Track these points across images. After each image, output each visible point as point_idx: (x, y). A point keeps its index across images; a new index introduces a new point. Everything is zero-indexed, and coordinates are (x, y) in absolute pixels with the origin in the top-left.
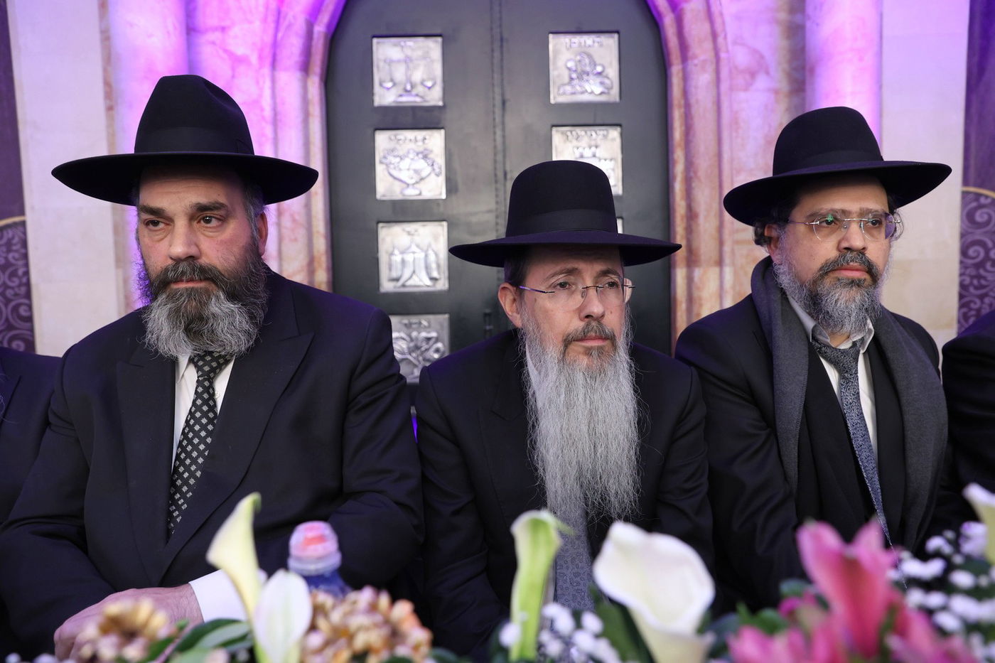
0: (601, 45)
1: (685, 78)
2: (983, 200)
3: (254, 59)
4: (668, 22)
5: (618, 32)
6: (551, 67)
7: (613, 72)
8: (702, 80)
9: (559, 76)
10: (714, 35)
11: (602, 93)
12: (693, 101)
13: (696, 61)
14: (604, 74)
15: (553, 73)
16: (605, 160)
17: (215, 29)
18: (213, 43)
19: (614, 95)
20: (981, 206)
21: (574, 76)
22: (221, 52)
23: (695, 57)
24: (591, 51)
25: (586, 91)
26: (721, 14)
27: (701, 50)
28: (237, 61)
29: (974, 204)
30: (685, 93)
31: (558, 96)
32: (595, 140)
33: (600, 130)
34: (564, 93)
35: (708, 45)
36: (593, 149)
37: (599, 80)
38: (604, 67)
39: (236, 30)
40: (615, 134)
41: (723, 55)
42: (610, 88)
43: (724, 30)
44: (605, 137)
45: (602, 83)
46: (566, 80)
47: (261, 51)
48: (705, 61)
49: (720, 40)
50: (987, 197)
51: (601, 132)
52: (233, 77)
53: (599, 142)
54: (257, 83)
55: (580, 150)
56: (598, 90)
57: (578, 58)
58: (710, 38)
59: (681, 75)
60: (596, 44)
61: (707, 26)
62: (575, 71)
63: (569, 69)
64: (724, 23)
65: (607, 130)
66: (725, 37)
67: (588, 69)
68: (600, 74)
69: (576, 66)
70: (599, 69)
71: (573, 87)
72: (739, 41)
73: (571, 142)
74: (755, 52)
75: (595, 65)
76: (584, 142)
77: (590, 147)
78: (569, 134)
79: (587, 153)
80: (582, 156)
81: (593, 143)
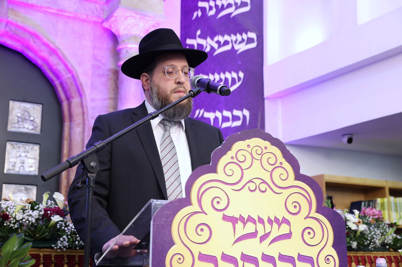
0: (34, 109)
1: (70, 128)
4: (65, 104)
5: (42, 104)
6: (10, 115)
7: (38, 121)
8: (77, 130)
9: (13, 119)
10: (83, 114)
11: (32, 129)
12: (73, 138)
13: (75, 123)
14: (34, 121)
15: (10, 118)
16: (31, 159)
19: (38, 131)
21: (20, 120)
23: (75, 121)
24: (29, 110)
25: (25, 128)
26: (87, 106)
27: (77, 118)
30: (70, 134)
31: (11, 128)
32: (27, 149)
33: (30, 145)
34: (14, 127)
35: (81, 117)
36: (26, 153)
37: (32, 123)
38: (34, 118)
40: (37, 148)
41: (86, 122)
42: (36, 127)
43: (87, 112)
44: (32, 148)
45: (33, 125)
46: (16, 121)
48: (79, 123)
49: (86, 116)
51: (30, 146)
53: (29, 151)
55: (20, 153)
56: (31, 127)
57: (23, 112)
58: (82, 114)
59: (68, 127)
60: (32, 108)
61: (81, 109)
62: (21, 118)
63: (18, 117)
64: (87, 110)
65: (33, 146)
66: (88, 115)
67: (27, 118)
68: (32, 121)
69: (21, 116)
70: (32, 118)
71: (19, 125)
72: (93, 117)
73: (15, 149)
75: (30, 117)
76: (22, 150)
77: (24, 152)
78: (15, 145)
79: (23, 154)
80: (20, 156)
81: (26, 150)
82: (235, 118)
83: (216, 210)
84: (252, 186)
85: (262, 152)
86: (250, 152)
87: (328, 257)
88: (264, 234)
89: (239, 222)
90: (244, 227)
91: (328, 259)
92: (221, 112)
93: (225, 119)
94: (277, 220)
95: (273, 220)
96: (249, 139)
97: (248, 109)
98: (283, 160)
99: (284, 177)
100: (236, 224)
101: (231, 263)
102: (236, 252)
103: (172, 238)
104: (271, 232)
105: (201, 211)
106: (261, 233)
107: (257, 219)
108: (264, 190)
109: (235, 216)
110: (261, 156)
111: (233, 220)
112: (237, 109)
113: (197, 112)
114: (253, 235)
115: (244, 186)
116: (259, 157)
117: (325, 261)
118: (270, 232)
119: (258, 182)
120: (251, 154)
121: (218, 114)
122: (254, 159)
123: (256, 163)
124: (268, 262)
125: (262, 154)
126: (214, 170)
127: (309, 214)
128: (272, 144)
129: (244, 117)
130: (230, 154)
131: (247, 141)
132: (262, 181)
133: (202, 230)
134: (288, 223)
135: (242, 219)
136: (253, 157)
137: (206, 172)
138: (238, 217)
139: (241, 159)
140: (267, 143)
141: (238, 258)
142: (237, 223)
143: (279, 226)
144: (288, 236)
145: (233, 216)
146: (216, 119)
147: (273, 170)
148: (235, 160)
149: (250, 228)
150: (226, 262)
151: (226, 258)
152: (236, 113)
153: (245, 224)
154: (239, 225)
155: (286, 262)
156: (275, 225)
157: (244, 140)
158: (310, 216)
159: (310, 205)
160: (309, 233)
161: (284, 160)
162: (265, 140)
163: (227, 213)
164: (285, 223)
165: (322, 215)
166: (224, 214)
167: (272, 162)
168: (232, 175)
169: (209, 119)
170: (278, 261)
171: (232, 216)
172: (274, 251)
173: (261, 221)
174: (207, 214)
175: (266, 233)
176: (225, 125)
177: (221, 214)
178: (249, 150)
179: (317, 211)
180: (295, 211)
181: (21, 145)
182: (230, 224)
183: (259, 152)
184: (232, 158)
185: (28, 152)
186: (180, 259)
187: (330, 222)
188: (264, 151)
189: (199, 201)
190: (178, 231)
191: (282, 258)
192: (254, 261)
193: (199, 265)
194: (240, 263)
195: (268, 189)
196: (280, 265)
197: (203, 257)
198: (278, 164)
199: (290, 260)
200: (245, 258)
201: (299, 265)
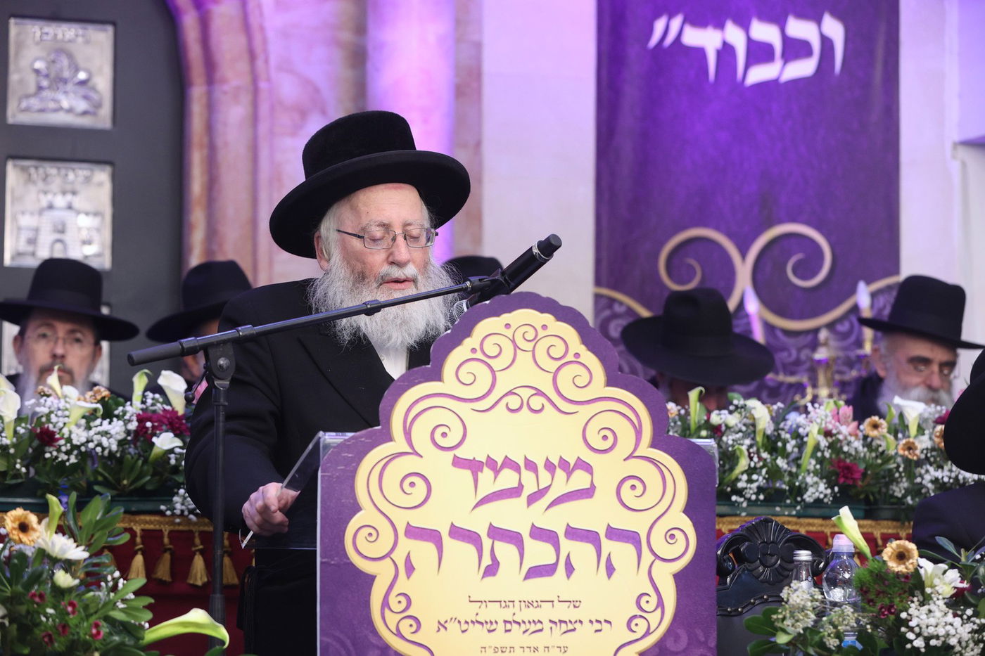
0: (87, 40)
1: (211, 107)
2: (618, 309)
4: (190, 22)
5: (114, 24)
6: (12, 67)
7: (103, 83)
8: (234, 114)
9: (21, 81)
10: (252, 56)
11: (85, 113)
12: (219, 142)
13: (226, 88)
14: (90, 84)
15: (14, 77)
16: (87, 214)
19: (104, 119)
20: (615, 316)
21: (45, 83)
23: (224, 81)
24: (71, 47)
25: (61, 109)
26: (262, 29)
27: (233, 71)
29: (607, 313)
30: (210, 128)
31: (15, 115)
32: (72, 183)
33: (80, 169)
34: (27, 110)
35: (243, 66)
36: (69, 197)
37: (82, 91)
38: (90, 74)
40: (103, 177)
41: (263, 85)
42: (98, 105)
43: (265, 51)
44: (88, 180)
45: (86, 98)
46: (32, 88)
48: (238, 88)
49: (260, 63)
50: (621, 303)
51: (82, 171)
53: (78, 187)
55: (50, 197)
56: (82, 106)
57: (52, 57)
58: (246, 57)
59: (204, 101)
60: (80, 40)
61: (242, 40)
62: (47, 76)
63: (37, 72)
64: (265, 41)
65: (92, 170)
66: (267, 61)
67: (66, 74)
68: (83, 83)
69: (48, 68)
70: (82, 76)
71: (42, 100)
72: (286, 67)
73: (34, 183)
74: (307, 83)
75: (77, 70)
76: (56, 183)
77: (64, 193)
78: (32, 171)
79: (60, 201)
80: (51, 207)
81: (69, 187)
82: (796, 49)
83: (439, 449)
84: (514, 402)
85: (536, 336)
86: (511, 338)
87: (673, 532)
88: (536, 490)
89: (486, 469)
90: (495, 477)
91: (672, 536)
92: (745, 25)
93: (759, 52)
94: (563, 463)
95: (557, 464)
96: (510, 311)
97: (837, 15)
98: (582, 349)
99: (581, 381)
100: (479, 474)
101: (469, 542)
102: (478, 523)
103: (356, 498)
104: (552, 486)
105: (411, 451)
106: (530, 488)
107: (522, 464)
108: (537, 407)
109: (477, 459)
110: (533, 343)
111: (474, 466)
112: (801, 15)
113: (659, 26)
114: (515, 492)
115: (497, 403)
116: (529, 346)
117: (666, 538)
118: (548, 488)
119: (526, 393)
120: (513, 341)
121: (735, 35)
122: (518, 351)
123: (524, 358)
124: (543, 541)
125: (535, 340)
126: (437, 376)
127: (635, 450)
128: (559, 319)
129: (827, 43)
130: (469, 343)
131: (505, 316)
132: (534, 392)
133: (412, 484)
134: (588, 468)
135: (491, 463)
136: (516, 346)
137: (420, 380)
138: (484, 460)
139: (491, 349)
140: (548, 318)
141: (483, 533)
142: (482, 471)
143: (569, 474)
144: (588, 493)
145: (474, 458)
146: (726, 51)
147: (559, 369)
148: (479, 355)
149: (508, 479)
150: (458, 539)
151: (457, 533)
152: (800, 29)
153: (497, 472)
154: (487, 474)
155: (581, 541)
156: (560, 473)
157: (498, 315)
158: (635, 454)
159: (639, 433)
160: (633, 487)
161: (583, 347)
162: (542, 312)
163: (462, 453)
164: (582, 469)
165: (665, 451)
166: (455, 455)
167: (556, 353)
168: (472, 383)
169: (700, 53)
170: (564, 538)
171: (471, 458)
172: (556, 520)
173: (531, 466)
174: (421, 457)
175: (540, 488)
176: (760, 74)
177: (450, 455)
178: (509, 333)
179: (654, 445)
180: (604, 445)
181: (51, 169)
182: (467, 474)
183: (530, 336)
184: (474, 350)
185: (74, 193)
186: (370, 534)
187: (681, 465)
188: (541, 333)
189: (408, 434)
190: (368, 487)
191: (572, 533)
192: (514, 538)
193: (406, 545)
194: (487, 543)
195: (548, 405)
196: (567, 545)
197: (414, 533)
198: (570, 357)
199: (590, 537)
200: (496, 533)
201: (608, 546)
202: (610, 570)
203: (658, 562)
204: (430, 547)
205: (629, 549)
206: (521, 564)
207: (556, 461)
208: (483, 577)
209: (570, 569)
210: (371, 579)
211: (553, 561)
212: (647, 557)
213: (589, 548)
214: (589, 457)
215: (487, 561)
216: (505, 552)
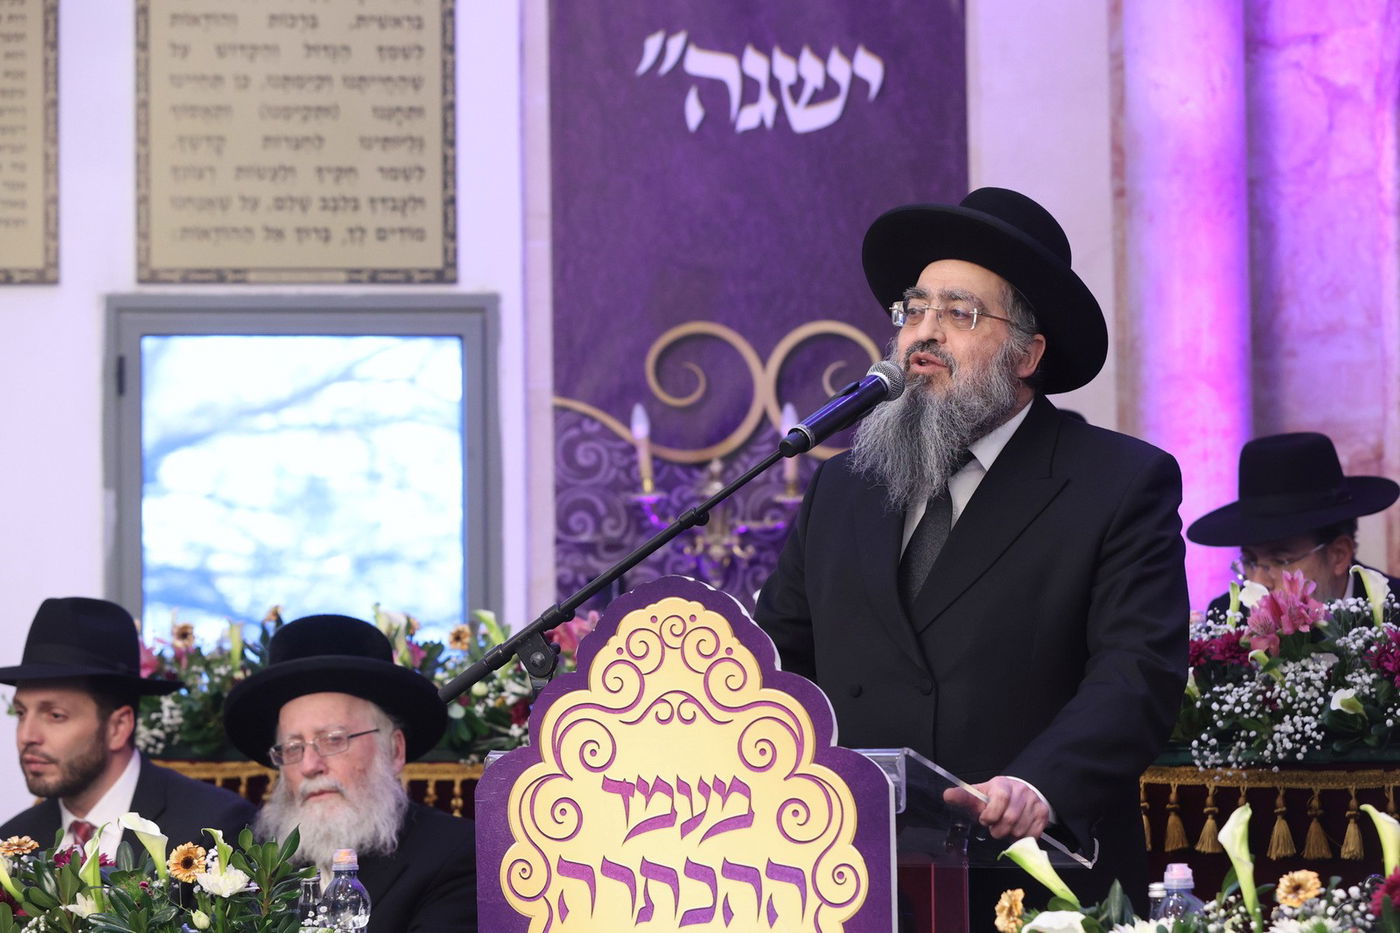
3: (1367, 93)
17: (1301, 39)
18: (1297, 65)
22: (1310, 82)
28: (1338, 96)
39: (1336, 41)
47: (1380, 76)
52: (1331, 127)
54: (1372, 137)
83: (588, 769)
84: (664, 711)
85: (685, 629)
86: (658, 633)
87: (842, 869)
88: (690, 817)
89: (637, 793)
90: (647, 803)
91: (841, 875)
94: (718, 784)
95: (711, 786)
96: (655, 601)
98: (734, 643)
99: (735, 683)
100: (631, 798)
101: (622, 881)
102: (630, 856)
103: (509, 829)
104: (707, 813)
105: (561, 772)
106: (684, 815)
107: (674, 785)
108: (688, 716)
109: (627, 781)
110: (682, 638)
111: (623, 789)
114: (667, 820)
115: (646, 712)
116: (677, 642)
117: (833, 876)
118: (703, 814)
119: (676, 699)
120: (660, 637)
122: (666, 649)
123: (673, 657)
124: (700, 880)
125: (684, 634)
126: (584, 683)
127: (796, 766)
128: (708, 607)
130: (616, 642)
131: (651, 607)
132: (684, 698)
133: (563, 811)
134: (745, 790)
135: (642, 784)
136: (664, 644)
137: (567, 688)
138: (634, 781)
139: (638, 650)
140: (696, 607)
141: (636, 870)
142: (633, 796)
143: (725, 798)
144: (745, 821)
145: (625, 780)
147: (710, 668)
148: (625, 656)
149: (660, 804)
150: (611, 876)
151: (610, 869)
153: (648, 797)
154: (638, 799)
155: (740, 880)
156: (715, 797)
157: (644, 608)
158: (798, 772)
159: (800, 744)
160: (796, 813)
161: (735, 640)
162: (689, 600)
163: (613, 773)
164: (739, 791)
165: (830, 767)
166: (604, 776)
167: (707, 649)
168: (618, 691)
170: (722, 876)
171: (622, 780)
172: (712, 853)
173: (684, 787)
174: (572, 779)
175: (694, 815)
177: (599, 776)
178: (655, 627)
179: (817, 759)
180: (762, 761)
182: (617, 798)
183: (678, 630)
184: (620, 650)
186: (524, 870)
187: (849, 784)
188: (690, 626)
189: (557, 752)
190: (520, 815)
191: (733, 871)
192: (667, 875)
193: (560, 882)
194: (640, 880)
195: (700, 714)
196: (725, 885)
197: (569, 869)
198: (722, 654)
199: (747, 874)
200: (651, 870)
201: (769, 886)
202: (772, 916)
203: (825, 907)
204: (582, 886)
205: (792, 889)
206: (676, 907)
207: (709, 782)
208: (637, 923)
209: (728, 915)
210: (527, 921)
211: (709, 904)
212: (813, 901)
213: (748, 889)
214: (746, 776)
215: (641, 903)
216: (660, 891)
